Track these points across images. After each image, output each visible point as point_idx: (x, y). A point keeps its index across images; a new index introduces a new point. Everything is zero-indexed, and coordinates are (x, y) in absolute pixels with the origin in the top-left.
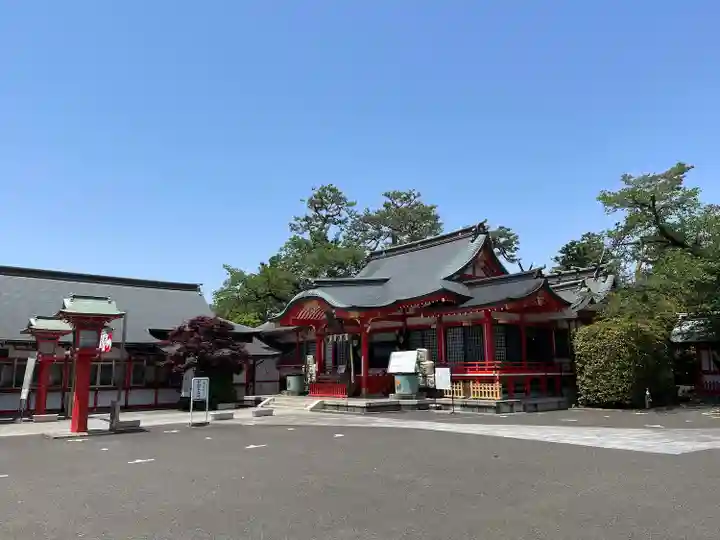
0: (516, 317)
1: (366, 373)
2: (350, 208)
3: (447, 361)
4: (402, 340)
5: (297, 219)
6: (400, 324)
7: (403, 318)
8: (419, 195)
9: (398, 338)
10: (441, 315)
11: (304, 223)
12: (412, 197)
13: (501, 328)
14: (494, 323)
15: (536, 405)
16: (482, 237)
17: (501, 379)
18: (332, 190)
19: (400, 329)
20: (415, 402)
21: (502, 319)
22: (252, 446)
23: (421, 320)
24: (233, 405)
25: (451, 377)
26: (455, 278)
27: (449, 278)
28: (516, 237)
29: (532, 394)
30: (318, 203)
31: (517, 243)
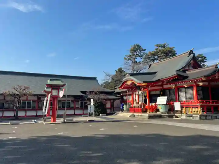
0: (207, 83)
1: (149, 104)
2: (144, 52)
3: (179, 100)
4: (162, 93)
5: (126, 56)
6: (161, 87)
7: (162, 85)
8: (168, 45)
9: (160, 92)
10: (176, 84)
11: (129, 57)
12: (166, 46)
13: (201, 87)
14: (198, 86)
15: (216, 116)
16: (192, 55)
17: (201, 107)
18: (138, 46)
19: (161, 89)
20: (167, 115)
21: (201, 84)
22: (103, 129)
23: (169, 86)
24: (105, 114)
25: (181, 106)
26: (181, 70)
27: (179, 70)
28: (206, 57)
29: (214, 113)
30: (133, 51)
31: (206, 59)
